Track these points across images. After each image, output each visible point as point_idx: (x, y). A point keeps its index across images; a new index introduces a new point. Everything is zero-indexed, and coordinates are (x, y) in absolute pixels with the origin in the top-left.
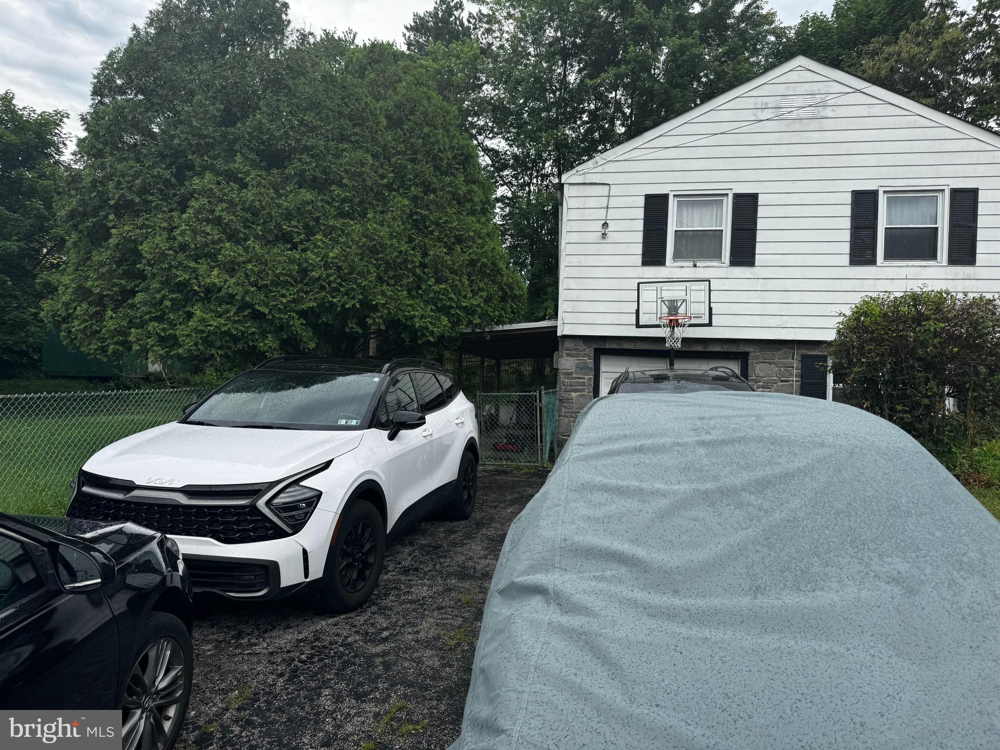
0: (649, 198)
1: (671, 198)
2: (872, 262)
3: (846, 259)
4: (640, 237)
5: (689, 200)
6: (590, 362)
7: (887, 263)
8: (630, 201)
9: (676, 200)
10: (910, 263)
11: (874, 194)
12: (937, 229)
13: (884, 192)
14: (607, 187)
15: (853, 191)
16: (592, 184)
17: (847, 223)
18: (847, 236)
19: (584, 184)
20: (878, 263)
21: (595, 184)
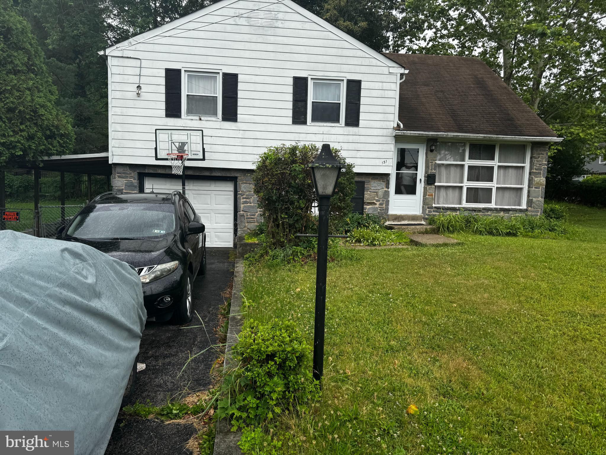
0: (169, 72)
1: (183, 72)
2: (304, 123)
3: (290, 120)
4: (163, 97)
5: (195, 74)
6: (135, 182)
7: (313, 124)
8: (155, 72)
9: (187, 74)
10: (325, 124)
11: (305, 80)
12: (340, 104)
13: (312, 79)
14: (139, 61)
15: (294, 77)
16: (128, 58)
17: (290, 97)
18: (290, 105)
19: (122, 57)
20: (308, 124)
21: (130, 58)
